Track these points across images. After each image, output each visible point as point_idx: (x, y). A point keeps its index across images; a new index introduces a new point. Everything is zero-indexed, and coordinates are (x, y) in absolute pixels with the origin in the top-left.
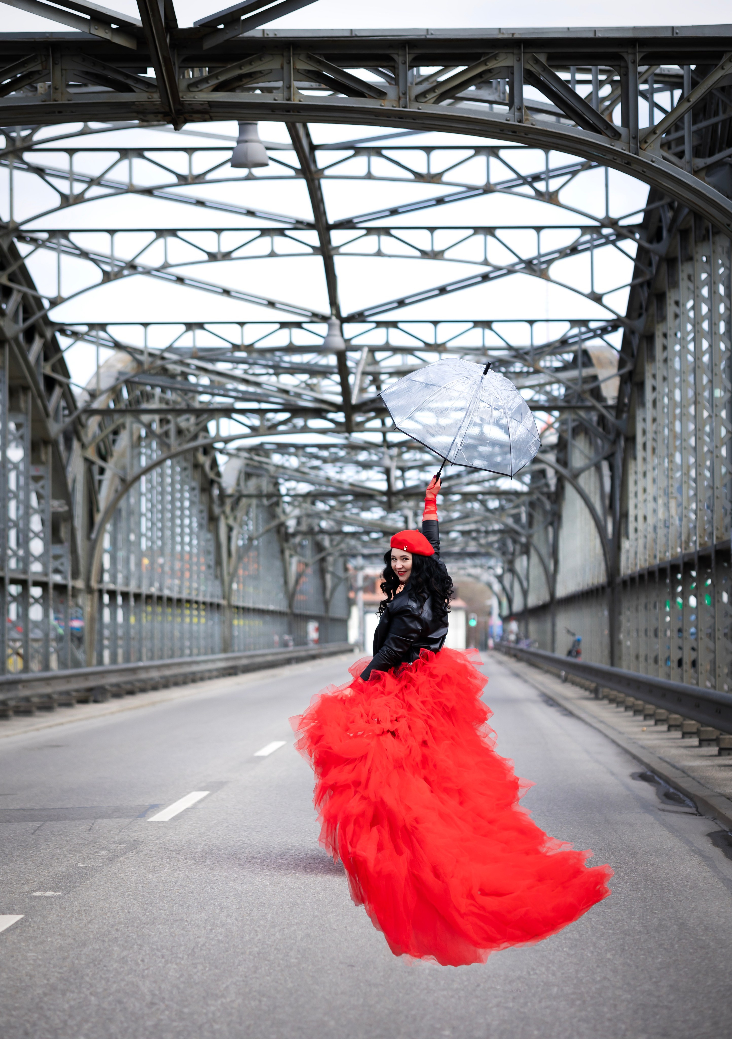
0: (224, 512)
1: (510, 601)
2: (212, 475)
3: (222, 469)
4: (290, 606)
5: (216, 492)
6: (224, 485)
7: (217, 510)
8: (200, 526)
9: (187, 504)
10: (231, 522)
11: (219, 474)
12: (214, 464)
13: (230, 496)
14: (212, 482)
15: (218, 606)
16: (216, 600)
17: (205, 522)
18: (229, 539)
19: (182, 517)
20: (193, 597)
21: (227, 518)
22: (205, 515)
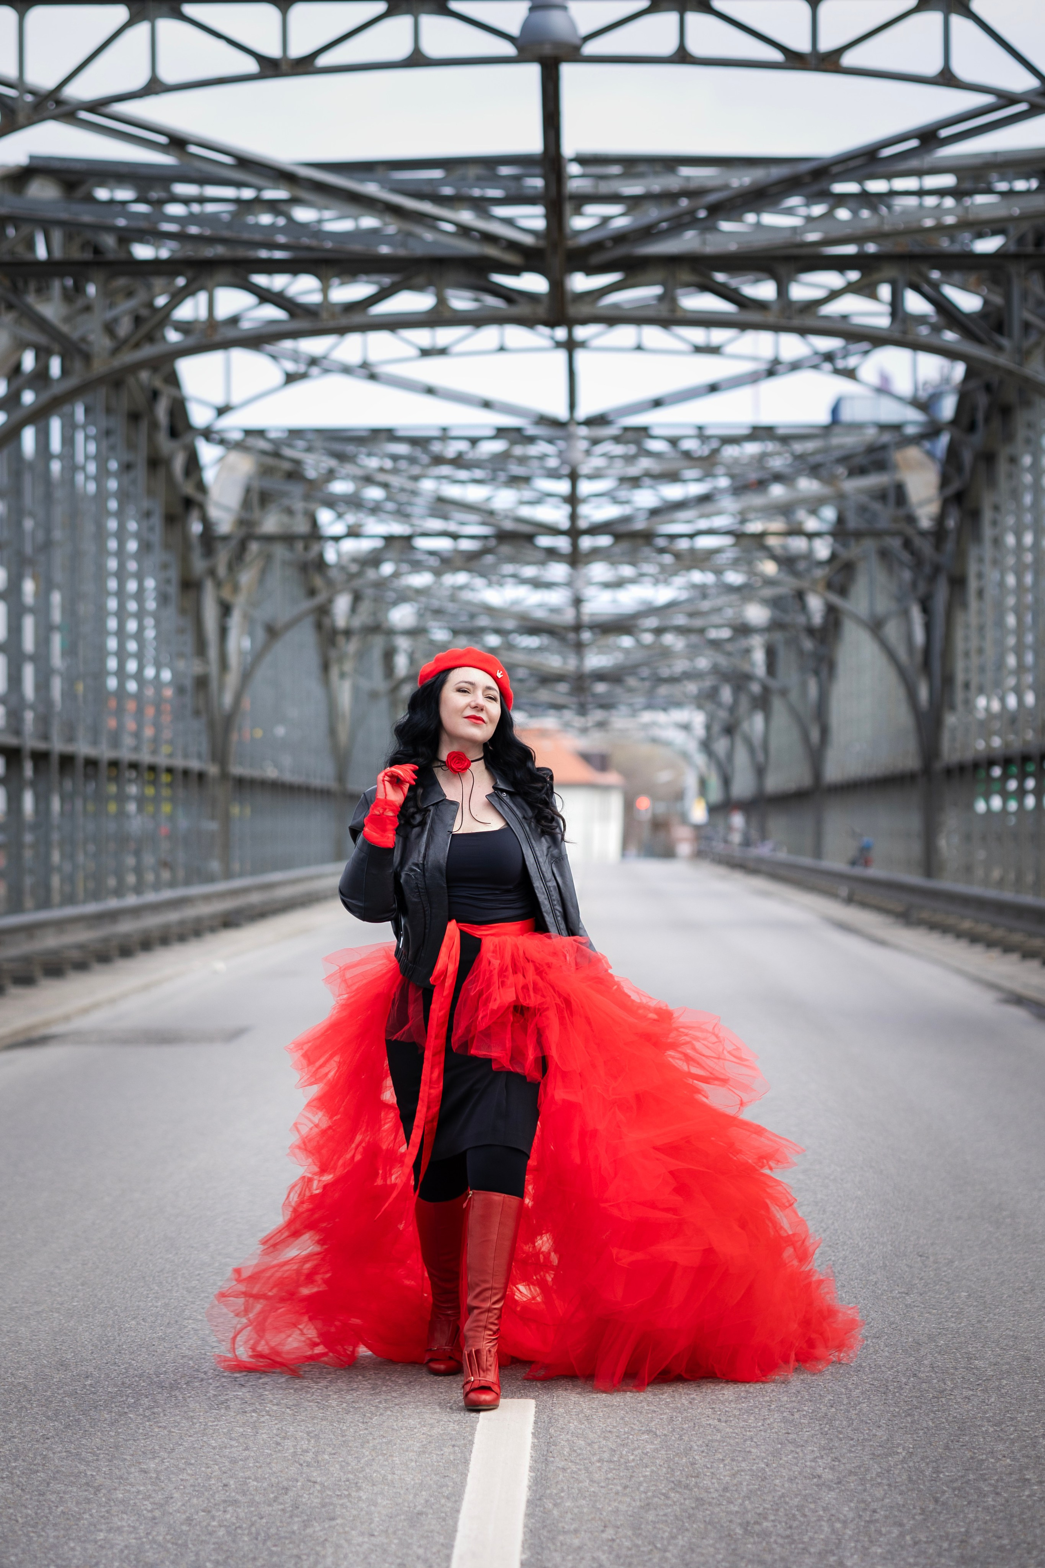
0: (212, 572)
1: (726, 781)
2: (188, 489)
3: (209, 475)
4: (341, 777)
5: (196, 528)
6: (214, 513)
7: (199, 565)
8: (163, 599)
9: (132, 546)
10: (226, 594)
11: (201, 487)
12: (193, 464)
13: (225, 538)
14: (189, 503)
15: (201, 776)
16: (195, 765)
17: (173, 590)
18: (223, 632)
19: (121, 575)
20: (146, 757)
21: (218, 584)
22: (174, 574)
